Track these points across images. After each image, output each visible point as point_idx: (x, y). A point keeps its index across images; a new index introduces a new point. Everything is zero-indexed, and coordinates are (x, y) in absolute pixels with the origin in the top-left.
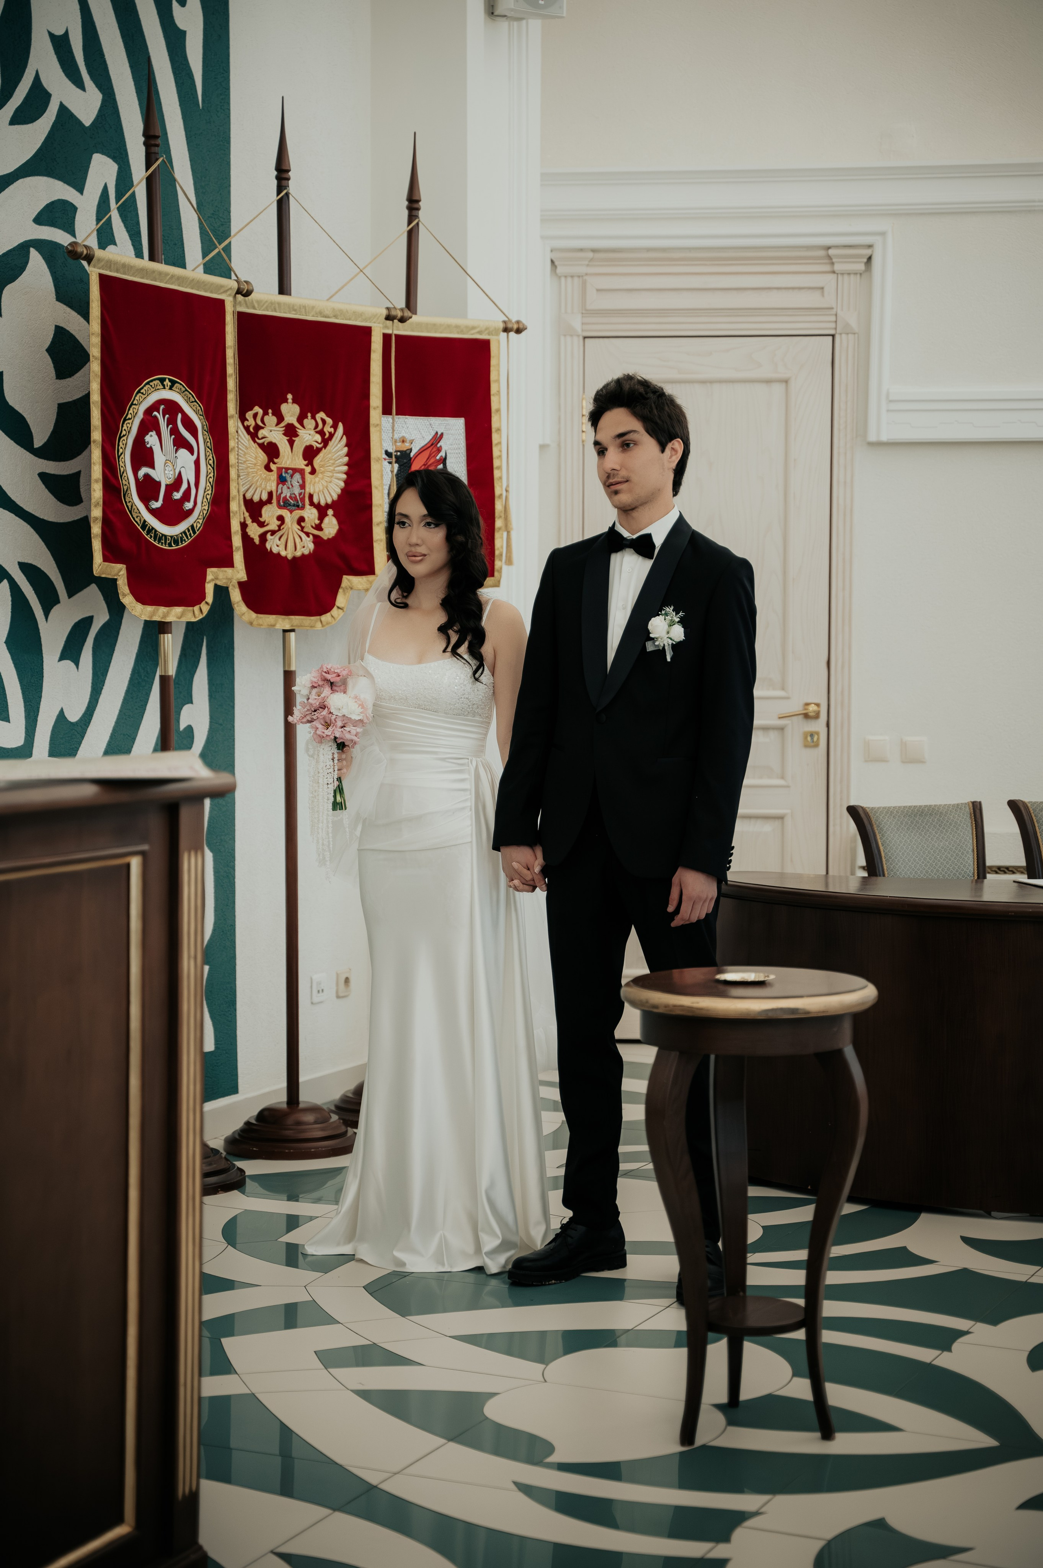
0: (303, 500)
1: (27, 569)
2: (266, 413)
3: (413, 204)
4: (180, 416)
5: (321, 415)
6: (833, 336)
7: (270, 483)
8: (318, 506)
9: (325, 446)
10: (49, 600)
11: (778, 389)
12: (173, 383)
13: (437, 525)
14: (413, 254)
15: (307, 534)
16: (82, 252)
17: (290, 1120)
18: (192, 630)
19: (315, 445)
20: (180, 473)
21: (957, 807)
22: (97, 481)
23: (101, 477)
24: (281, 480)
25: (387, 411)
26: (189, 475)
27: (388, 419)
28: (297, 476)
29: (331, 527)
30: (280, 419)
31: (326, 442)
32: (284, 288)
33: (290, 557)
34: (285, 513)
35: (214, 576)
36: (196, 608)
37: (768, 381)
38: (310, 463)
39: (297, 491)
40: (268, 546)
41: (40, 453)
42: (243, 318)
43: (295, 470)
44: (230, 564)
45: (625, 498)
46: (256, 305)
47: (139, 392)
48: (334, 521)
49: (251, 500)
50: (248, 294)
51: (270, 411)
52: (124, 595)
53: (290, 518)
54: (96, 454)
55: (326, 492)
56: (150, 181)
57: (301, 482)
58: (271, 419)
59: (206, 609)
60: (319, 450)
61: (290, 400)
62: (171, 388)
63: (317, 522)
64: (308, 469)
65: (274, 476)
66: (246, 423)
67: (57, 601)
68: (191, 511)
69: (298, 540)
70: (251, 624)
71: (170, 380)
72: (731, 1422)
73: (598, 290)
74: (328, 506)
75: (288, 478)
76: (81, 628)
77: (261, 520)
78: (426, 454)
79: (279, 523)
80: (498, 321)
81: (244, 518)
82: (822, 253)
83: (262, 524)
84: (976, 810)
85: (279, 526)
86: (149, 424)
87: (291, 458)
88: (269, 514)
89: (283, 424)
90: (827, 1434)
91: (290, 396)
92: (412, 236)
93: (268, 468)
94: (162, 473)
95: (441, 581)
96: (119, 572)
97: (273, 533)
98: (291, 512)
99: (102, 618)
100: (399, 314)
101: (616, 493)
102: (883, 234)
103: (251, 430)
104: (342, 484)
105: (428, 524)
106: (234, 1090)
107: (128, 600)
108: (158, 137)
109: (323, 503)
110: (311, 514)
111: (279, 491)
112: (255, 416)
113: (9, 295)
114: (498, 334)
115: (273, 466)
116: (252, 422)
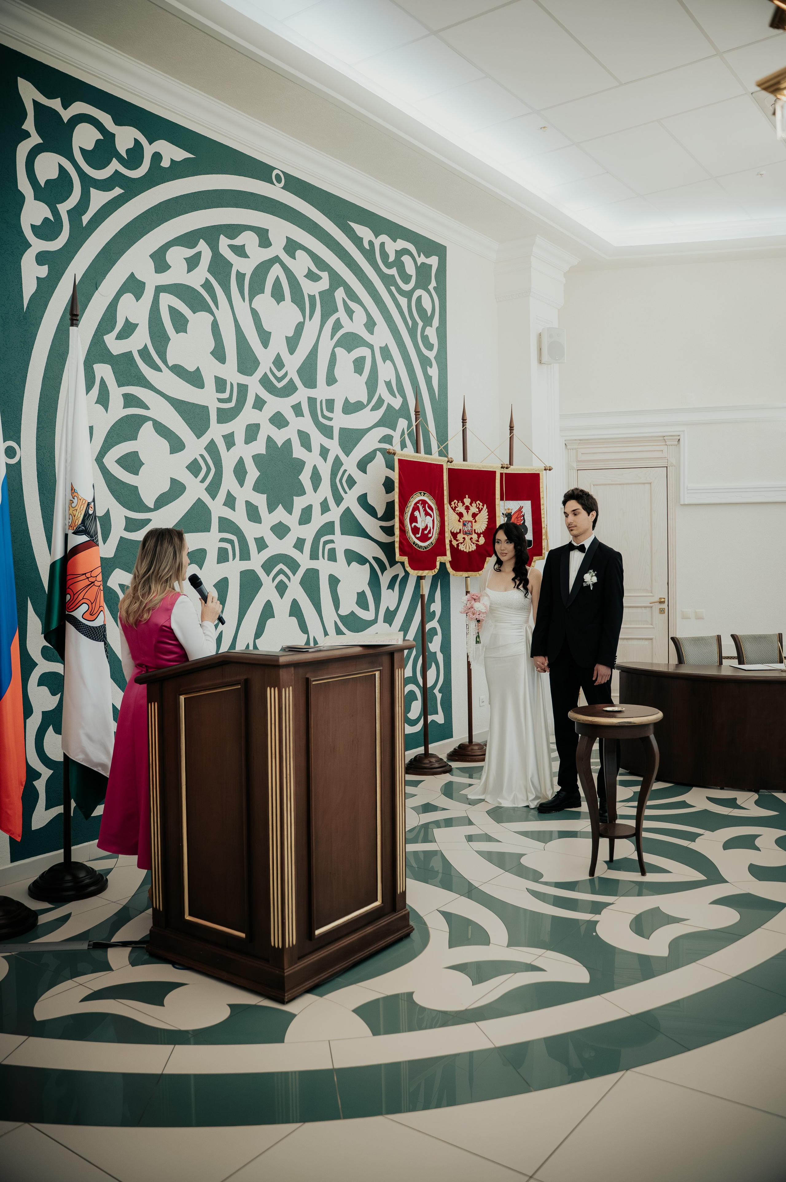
0: (472, 531)
1: (376, 559)
2: (458, 502)
3: (511, 428)
4: (427, 504)
5: (478, 502)
6: (667, 467)
7: (460, 526)
8: (477, 534)
9: (480, 513)
10: (383, 569)
11: (647, 486)
12: (424, 494)
13: (511, 543)
14: (511, 444)
15: (474, 543)
16: (392, 452)
17: (470, 748)
18: (435, 578)
19: (476, 512)
20: (427, 524)
21: (712, 637)
22: (397, 529)
23: (399, 527)
24: (464, 525)
25: (502, 499)
26: (430, 525)
27: (502, 502)
28: (470, 523)
29: (482, 541)
30: (464, 504)
31: (480, 511)
32: (465, 459)
33: (467, 552)
34: (465, 536)
35: (440, 559)
36: (433, 571)
37: (644, 484)
38: (474, 519)
39: (470, 528)
40: (460, 548)
41: (381, 519)
42: (450, 470)
43: (469, 521)
44: (445, 555)
45: (575, 532)
46: (455, 466)
47: (412, 497)
48: (483, 538)
49: (454, 532)
50: (451, 462)
51: (460, 501)
52: (407, 567)
53: (467, 538)
54: (397, 519)
55: (480, 528)
56: (416, 426)
57: (471, 525)
58: (460, 504)
59: (436, 571)
60: (477, 514)
61: (467, 497)
62: (424, 496)
63: (477, 539)
64: (474, 521)
65: (461, 524)
66: (451, 506)
67: (386, 569)
68: (431, 537)
69: (470, 545)
70: (454, 575)
71: (423, 493)
72: (609, 868)
73: (582, 453)
74: (481, 533)
75: (467, 524)
76: (395, 578)
77: (457, 539)
78: (517, 513)
80: (542, 466)
81: (451, 539)
82: (662, 438)
83: (457, 541)
84: (719, 638)
85: (464, 541)
86: (415, 508)
87: (467, 517)
88: (460, 537)
89: (465, 506)
90: (643, 873)
91: (467, 496)
92: (511, 439)
93: (459, 521)
94: (420, 525)
95: (513, 562)
96: (405, 559)
97: (461, 543)
98: (468, 536)
99: (402, 574)
100: (506, 466)
101: (572, 530)
102: (683, 431)
103: (453, 508)
104: (486, 526)
105: (508, 542)
106: (452, 737)
107: (408, 569)
108: (419, 412)
109: (479, 532)
110: (475, 536)
111: (463, 529)
112: (455, 503)
113: (370, 467)
114: (543, 471)
115: (461, 520)
116: (453, 505)
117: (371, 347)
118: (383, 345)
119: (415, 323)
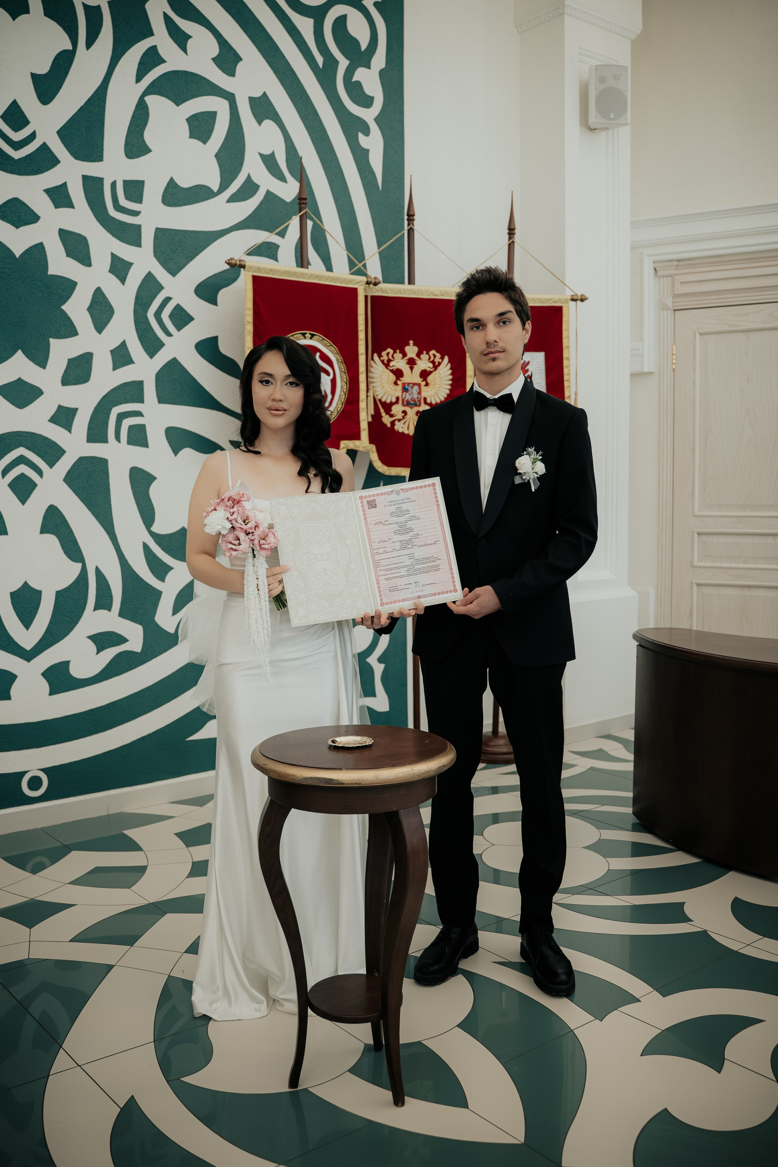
0: (420, 401)
2: (395, 352)
3: (511, 231)
4: (318, 353)
5: (433, 352)
7: (398, 391)
8: (431, 405)
9: (435, 370)
12: (314, 335)
13: (297, 385)
14: (510, 260)
16: (236, 263)
19: (428, 369)
24: (405, 390)
26: (325, 388)
28: (416, 387)
30: (404, 355)
31: (436, 367)
32: (410, 281)
33: (412, 434)
34: (407, 409)
35: (346, 445)
38: (425, 380)
39: (415, 396)
40: (396, 428)
42: (373, 299)
43: (414, 384)
44: (356, 438)
46: (384, 291)
49: (385, 402)
51: (398, 351)
53: (411, 412)
55: (436, 396)
56: (300, 221)
57: (419, 391)
58: (398, 355)
60: (431, 372)
61: (412, 344)
62: (311, 338)
64: (424, 383)
65: (400, 388)
66: (382, 358)
70: (385, 473)
71: (310, 334)
73: (681, 283)
75: (410, 389)
77: (392, 413)
79: (403, 415)
80: (569, 294)
81: (379, 412)
83: (392, 416)
85: (404, 417)
87: (411, 377)
88: (397, 409)
89: (407, 358)
91: (411, 342)
92: (510, 248)
93: (396, 383)
97: (399, 420)
98: (413, 408)
103: (385, 362)
104: (448, 392)
105: (291, 383)
108: (306, 199)
109: (434, 403)
112: (388, 354)
113: (223, 295)
114: (568, 303)
115: (399, 382)
116: (385, 358)
117: (230, 98)
118: (258, 94)
119: (331, 63)
